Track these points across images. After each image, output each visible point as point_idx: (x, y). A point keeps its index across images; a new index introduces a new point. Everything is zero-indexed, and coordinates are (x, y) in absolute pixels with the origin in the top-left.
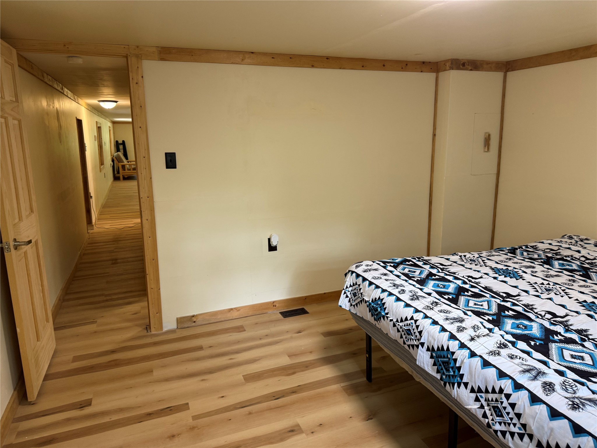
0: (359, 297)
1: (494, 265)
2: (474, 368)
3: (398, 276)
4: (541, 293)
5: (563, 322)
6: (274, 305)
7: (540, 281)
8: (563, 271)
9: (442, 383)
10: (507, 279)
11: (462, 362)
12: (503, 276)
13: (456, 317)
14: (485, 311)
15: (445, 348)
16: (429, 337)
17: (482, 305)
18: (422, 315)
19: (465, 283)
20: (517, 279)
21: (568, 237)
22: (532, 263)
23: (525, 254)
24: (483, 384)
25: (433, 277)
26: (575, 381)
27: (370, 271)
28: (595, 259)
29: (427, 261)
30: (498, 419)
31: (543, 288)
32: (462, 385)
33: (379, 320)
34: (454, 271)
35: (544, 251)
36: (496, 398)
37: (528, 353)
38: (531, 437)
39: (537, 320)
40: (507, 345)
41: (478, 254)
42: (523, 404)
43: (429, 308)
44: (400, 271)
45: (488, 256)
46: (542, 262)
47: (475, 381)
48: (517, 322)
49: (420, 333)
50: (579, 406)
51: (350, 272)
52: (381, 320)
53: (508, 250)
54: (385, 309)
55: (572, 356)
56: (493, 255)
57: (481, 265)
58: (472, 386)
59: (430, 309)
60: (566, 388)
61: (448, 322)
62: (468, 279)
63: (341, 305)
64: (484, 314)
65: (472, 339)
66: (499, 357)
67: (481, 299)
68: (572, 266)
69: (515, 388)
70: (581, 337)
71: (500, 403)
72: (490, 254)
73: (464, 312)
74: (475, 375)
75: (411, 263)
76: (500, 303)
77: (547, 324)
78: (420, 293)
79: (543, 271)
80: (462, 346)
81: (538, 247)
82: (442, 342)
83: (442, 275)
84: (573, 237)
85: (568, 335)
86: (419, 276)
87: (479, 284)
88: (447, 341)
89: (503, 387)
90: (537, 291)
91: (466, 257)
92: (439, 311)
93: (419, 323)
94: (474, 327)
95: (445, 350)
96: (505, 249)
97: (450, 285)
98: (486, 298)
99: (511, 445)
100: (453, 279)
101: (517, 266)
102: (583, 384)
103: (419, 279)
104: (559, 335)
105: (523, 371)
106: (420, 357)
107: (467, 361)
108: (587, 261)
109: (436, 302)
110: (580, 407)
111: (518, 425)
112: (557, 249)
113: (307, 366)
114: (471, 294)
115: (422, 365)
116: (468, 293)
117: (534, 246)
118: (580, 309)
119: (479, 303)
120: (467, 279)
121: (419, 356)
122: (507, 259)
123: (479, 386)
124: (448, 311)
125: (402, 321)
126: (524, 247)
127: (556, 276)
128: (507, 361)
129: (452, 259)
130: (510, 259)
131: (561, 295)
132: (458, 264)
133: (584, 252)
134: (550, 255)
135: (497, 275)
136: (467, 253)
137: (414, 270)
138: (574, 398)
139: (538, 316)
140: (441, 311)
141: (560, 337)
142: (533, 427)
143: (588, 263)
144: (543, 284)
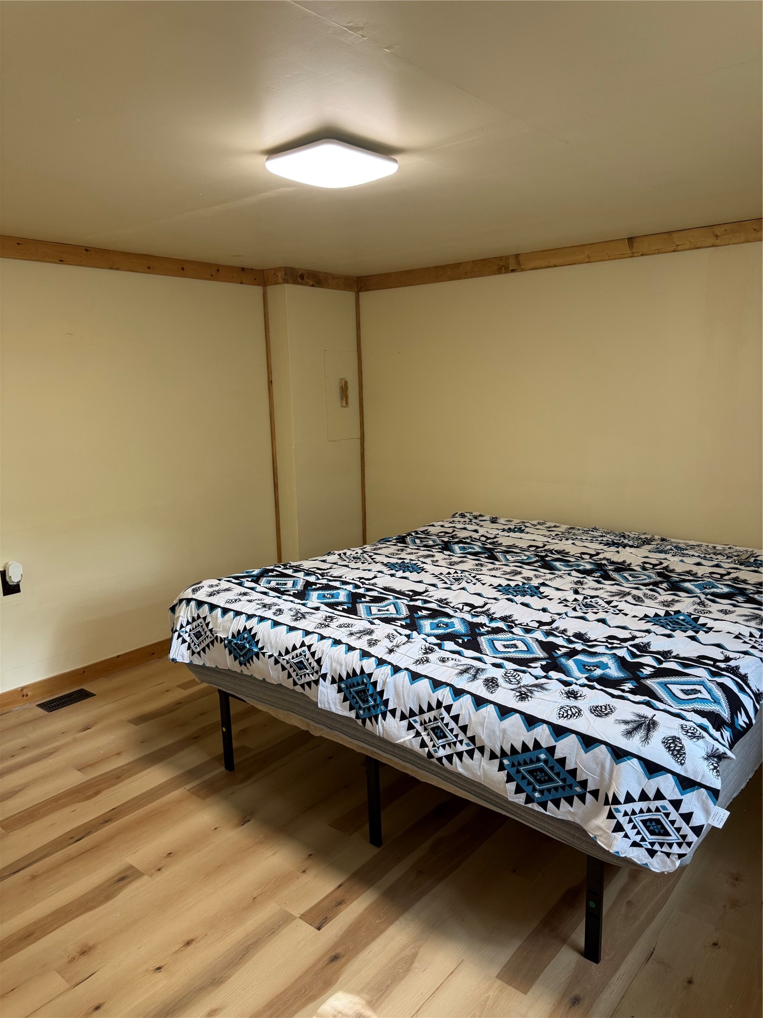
0: (207, 637)
1: (386, 560)
2: (401, 687)
3: (265, 593)
4: (451, 585)
5: (485, 611)
6: (25, 694)
7: (446, 571)
8: (467, 555)
9: (359, 722)
10: (407, 574)
11: (384, 683)
12: (402, 571)
13: (362, 629)
14: (394, 616)
15: (358, 672)
16: (333, 664)
17: (388, 610)
18: (316, 636)
19: (357, 587)
20: (418, 573)
21: (459, 515)
22: (429, 551)
23: (418, 541)
24: (416, 704)
25: (314, 587)
26: (515, 670)
27: (218, 593)
28: (495, 537)
29: (298, 567)
30: (441, 742)
31: (451, 579)
32: (389, 714)
33: (249, 662)
34: (340, 574)
35: (438, 535)
36: (434, 717)
37: (459, 653)
38: (482, 749)
39: (456, 614)
40: (434, 648)
41: (362, 549)
42: (468, 712)
43: (323, 626)
44: (265, 586)
45: (374, 550)
46: (439, 548)
47: (405, 703)
48: (436, 621)
49: (319, 661)
50: (527, 695)
51: (184, 602)
52: (253, 661)
53: (395, 539)
54: (258, 642)
55: (505, 646)
56: (380, 548)
57: (369, 562)
58: (402, 711)
59: (325, 626)
60: (509, 679)
61: (354, 637)
62: (361, 581)
63: (174, 657)
64: (394, 620)
65: (391, 651)
66: (428, 664)
67: (384, 603)
68: (474, 549)
69: (456, 696)
70: (507, 625)
71: (440, 720)
72: (375, 547)
73: (369, 621)
74: (403, 696)
75: (275, 572)
76: (408, 603)
77: (468, 617)
78: (304, 609)
79: (445, 559)
80: (381, 662)
81: (430, 532)
82: (352, 665)
83: (325, 582)
84: (466, 514)
85: (494, 625)
86: (294, 589)
87: (376, 586)
88: (359, 662)
89: (440, 700)
90: (446, 583)
91: (347, 555)
92: (337, 627)
93: (314, 648)
94: (388, 637)
95: (359, 674)
96: (391, 539)
97: (339, 593)
98: (391, 601)
99: (460, 770)
100: (340, 585)
101: (413, 557)
102: (524, 672)
103: (296, 592)
104: (484, 627)
105: (460, 673)
106: (323, 695)
107: (390, 680)
108: (489, 541)
109: (329, 617)
110: (529, 696)
111: (466, 741)
112: (452, 531)
113: (117, 777)
114: (370, 599)
115: (327, 706)
116: (366, 599)
117: (424, 531)
118: (497, 595)
119: (383, 609)
120: (359, 581)
121: (321, 695)
122: (398, 550)
123: (411, 709)
124: (349, 625)
125: (287, 652)
126: (413, 534)
127: (461, 562)
128: (438, 666)
129: (329, 560)
130: (402, 550)
131: (473, 583)
132: (339, 565)
133: (482, 531)
134: (446, 539)
135: (393, 572)
136: (346, 550)
137: (284, 582)
138: (520, 687)
139: (456, 610)
140: (340, 626)
141: (486, 629)
142: (484, 737)
143: (490, 543)
144: (449, 573)
